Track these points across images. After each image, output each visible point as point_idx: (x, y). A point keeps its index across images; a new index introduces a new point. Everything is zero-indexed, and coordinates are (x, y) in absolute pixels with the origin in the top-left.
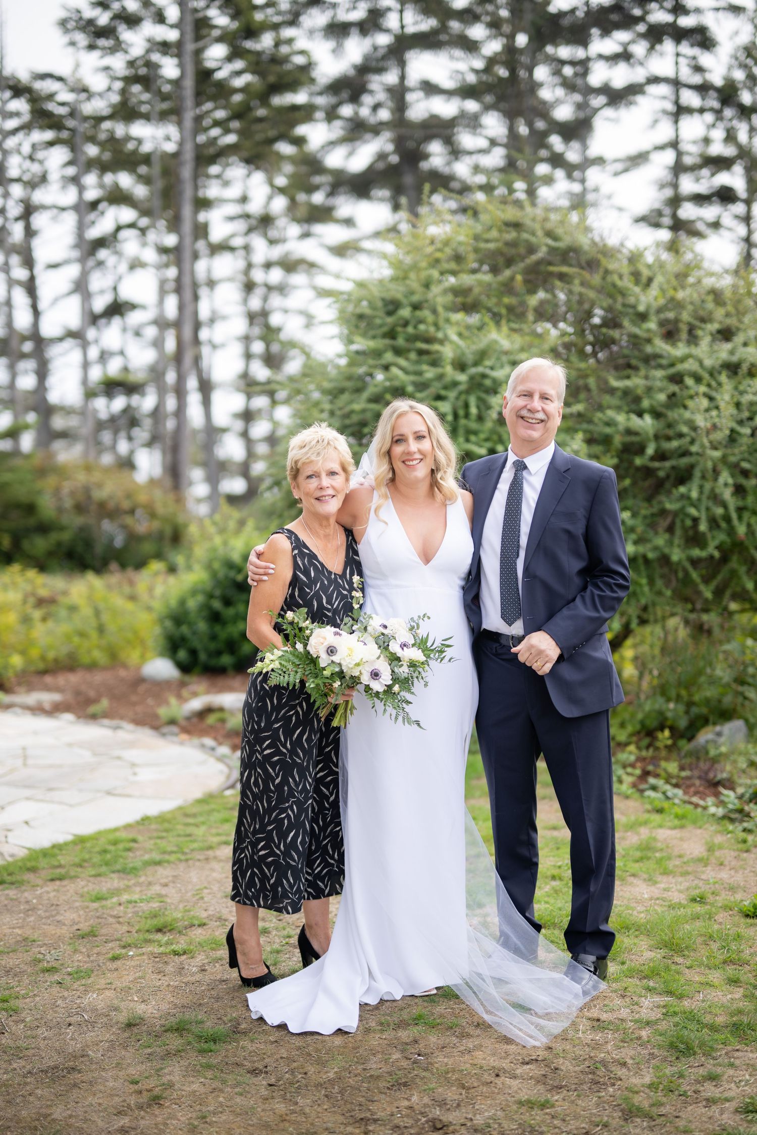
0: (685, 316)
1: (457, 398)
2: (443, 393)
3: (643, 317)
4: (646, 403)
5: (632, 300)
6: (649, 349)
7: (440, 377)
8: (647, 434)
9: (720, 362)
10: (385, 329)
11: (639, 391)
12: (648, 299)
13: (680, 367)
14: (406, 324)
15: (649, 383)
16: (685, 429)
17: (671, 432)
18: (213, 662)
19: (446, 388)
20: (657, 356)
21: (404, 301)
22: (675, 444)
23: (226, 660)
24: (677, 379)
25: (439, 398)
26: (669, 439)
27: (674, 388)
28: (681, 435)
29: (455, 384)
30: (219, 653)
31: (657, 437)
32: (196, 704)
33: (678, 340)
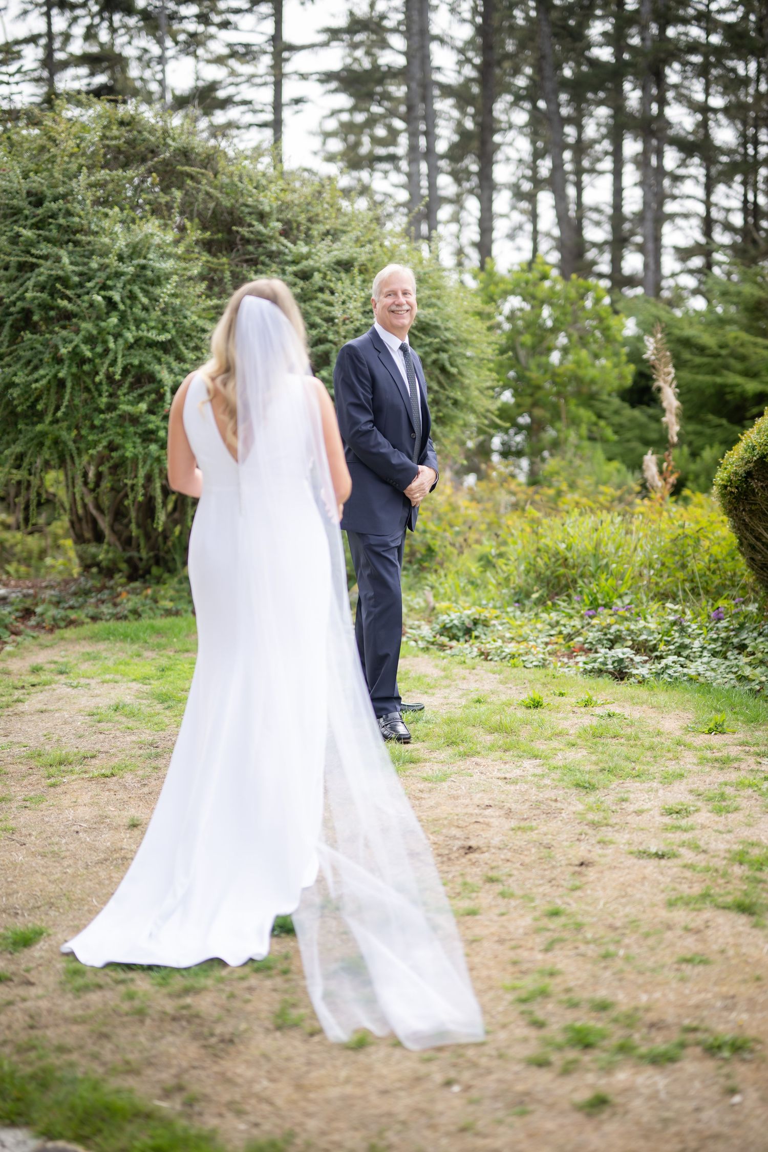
0: (302, 218)
1: (123, 288)
2: (109, 283)
3: (262, 217)
5: (250, 201)
6: (274, 247)
7: (103, 267)
9: (334, 260)
10: (34, 220)
12: (267, 202)
13: (304, 263)
14: (54, 216)
19: (108, 278)
20: (280, 253)
21: (48, 193)
24: (305, 276)
25: (104, 287)
27: (301, 283)
28: (313, 326)
29: (118, 275)
33: (297, 238)
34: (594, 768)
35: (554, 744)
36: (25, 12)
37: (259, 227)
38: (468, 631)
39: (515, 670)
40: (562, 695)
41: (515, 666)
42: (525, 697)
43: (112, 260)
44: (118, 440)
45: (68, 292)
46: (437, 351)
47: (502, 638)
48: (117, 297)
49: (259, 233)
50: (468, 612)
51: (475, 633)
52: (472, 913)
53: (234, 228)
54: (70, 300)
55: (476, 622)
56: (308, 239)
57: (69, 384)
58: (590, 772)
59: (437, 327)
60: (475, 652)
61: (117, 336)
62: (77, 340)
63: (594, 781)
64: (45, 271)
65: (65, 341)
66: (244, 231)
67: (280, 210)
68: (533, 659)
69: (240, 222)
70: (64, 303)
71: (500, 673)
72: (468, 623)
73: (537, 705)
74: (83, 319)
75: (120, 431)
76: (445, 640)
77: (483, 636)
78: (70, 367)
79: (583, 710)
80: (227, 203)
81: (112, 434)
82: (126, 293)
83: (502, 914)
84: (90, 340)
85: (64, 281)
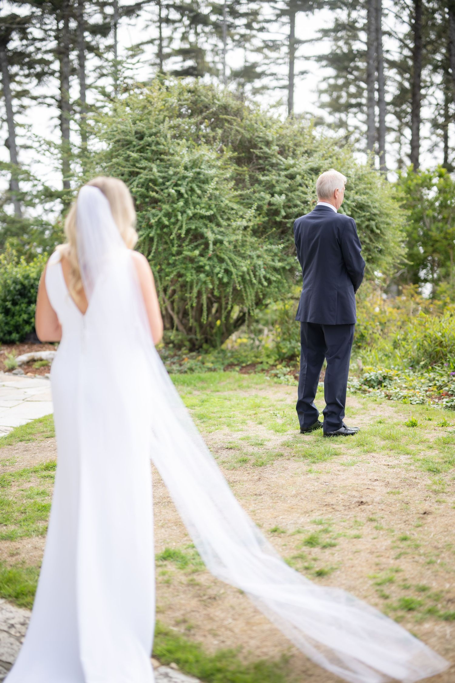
0: (291, 144)
1: (187, 185)
2: (179, 182)
3: (268, 144)
4: (277, 189)
5: (261, 135)
6: (274, 161)
7: (176, 174)
8: (280, 205)
9: (309, 168)
10: (138, 148)
11: (274, 182)
12: (271, 135)
13: (291, 170)
14: (149, 145)
15: (278, 178)
16: (299, 203)
17: (291, 204)
18: (7, 337)
19: (179, 180)
20: (278, 164)
21: (147, 132)
22: (296, 210)
23: (15, 336)
24: (292, 177)
25: (176, 185)
26: (290, 207)
27: (289, 181)
28: (296, 206)
29: (184, 178)
30: (10, 333)
31: (284, 207)
32: (25, 357)
33: (288, 156)
34: (440, 461)
35: (420, 447)
36: (147, 26)
37: (266, 149)
38: (380, 383)
39: (405, 405)
40: (430, 420)
41: (405, 403)
42: (407, 421)
43: (181, 169)
44: (183, 271)
45: (156, 188)
46: (369, 220)
47: (400, 387)
48: (183, 190)
49: (265, 153)
50: (380, 372)
51: (384, 384)
52: (357, 537)
53: (252, 150)
54: (157, 192)
55: (385, 378)
56: (294, 156)
57: (156, 240)
58: (438, 463)
59: (369, 206)
60: (383, 394)
61: (183, 212)
62: (160, 214)
63: (439, 468)
64: (143, 176)
65: (154, 215)
66: (257, 152)
67: (278, 140)
68: (417, 400)
69: (255, 147)
70: (153, 194)
71: (396, 406)
72: (380, 378)
73: (414, 425)
74: (164, 203)
75: (184, 266)
76: (366, 387)
77: (389, 386)
78: (156, 230)
79: (440, 428)
80: (248, 136)
81: (180, 268)
82: (188, 188)
83: (375, 538)
84: (168, 215)
85: (154, 181)
